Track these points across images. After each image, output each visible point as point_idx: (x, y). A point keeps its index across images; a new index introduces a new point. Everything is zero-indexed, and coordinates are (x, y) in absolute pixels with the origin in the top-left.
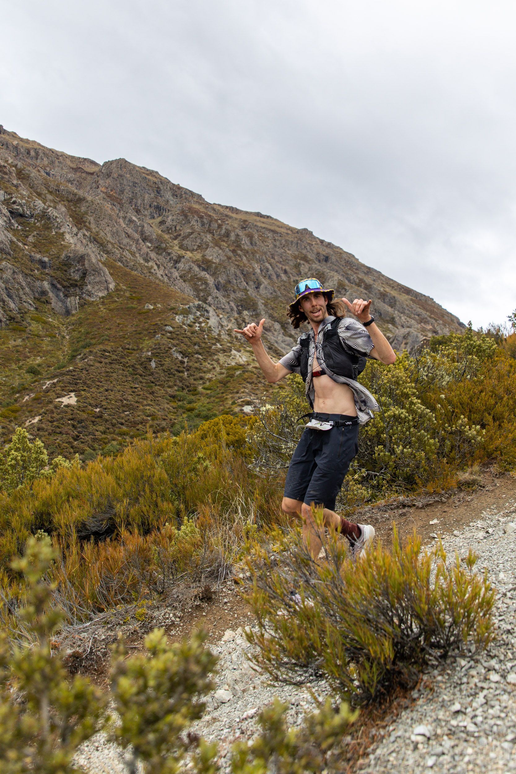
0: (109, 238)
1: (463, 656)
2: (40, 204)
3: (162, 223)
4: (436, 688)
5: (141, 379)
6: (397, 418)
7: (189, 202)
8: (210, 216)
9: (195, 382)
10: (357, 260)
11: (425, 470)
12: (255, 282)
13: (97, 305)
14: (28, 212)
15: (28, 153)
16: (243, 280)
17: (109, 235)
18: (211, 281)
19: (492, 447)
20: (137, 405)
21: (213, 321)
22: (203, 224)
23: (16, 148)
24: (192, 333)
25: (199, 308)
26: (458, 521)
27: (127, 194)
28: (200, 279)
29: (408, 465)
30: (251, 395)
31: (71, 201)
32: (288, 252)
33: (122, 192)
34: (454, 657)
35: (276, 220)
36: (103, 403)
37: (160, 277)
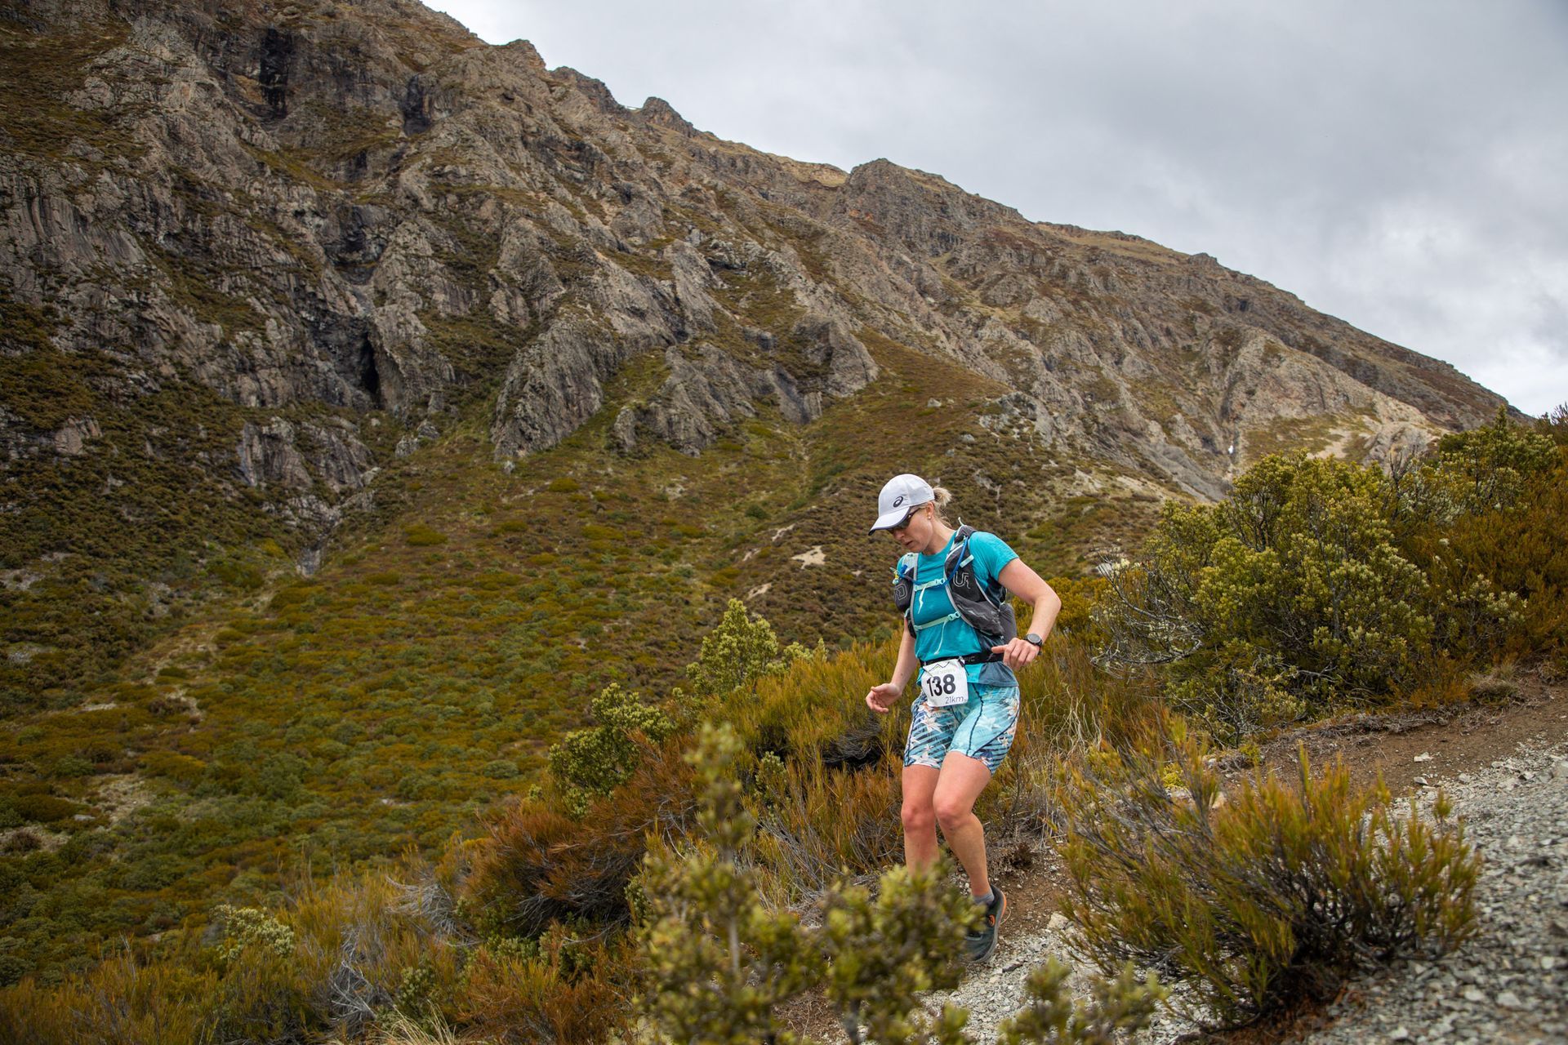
0: (866, 294)
1: (1421, 959)
2: (754, 246)
3: (952, 262)
4: (1368, 1004)
6: (1353, 580)
7: (997, 222)
8: (1033, 244)
9: (1013, 527)
10: (1302, 302)
11: (1407, 669)
12: (1113, 354)
13: (851, 404)
14: (737, 261)
15: (734, 164)
16: (1091, 350)
17: (865, 289)
18: (1037, 355)
19: (1541, 630)
21: (1042, 423)
22: (1021, 260)
23: (714, 158)
24: (1007, 445)
25: (1018, 401)
26: (1470, 758)
27: (893, 219)
28: (1018, 353)
29: (1375, 661)
30: (1110, 546)
31: (803, 236)
32: (1172, 297)
33: (884, 215)
34: (1405, 960)
35: (1150, 242)
36: (867, 562)
37: (952, 354)
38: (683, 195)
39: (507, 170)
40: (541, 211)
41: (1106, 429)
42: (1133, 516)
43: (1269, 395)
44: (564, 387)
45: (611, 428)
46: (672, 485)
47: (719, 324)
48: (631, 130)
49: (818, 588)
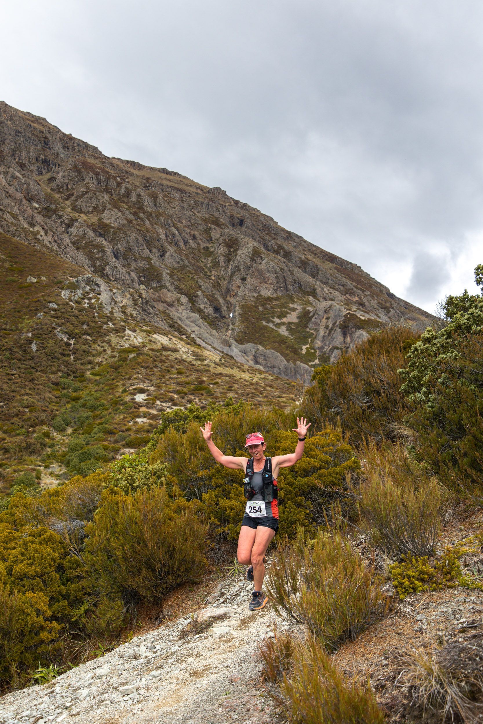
3: (51, 180)
5: (19, 364)
7: (83, 155)
8: (107, 172)
9: (82, 367)
10: (276, 223)
12: (159, 250)
16: (145, 247)
20: (13, 394)
21: (104, 297)
22: (99, 182)
24: (80, 311)
25: (89, 281)
28: (96, 246)
30: (145, 382)
32: (197, 214)
35: (184, 177)
37: (48, 244)
42: (162, 361)
43: (255, 281)
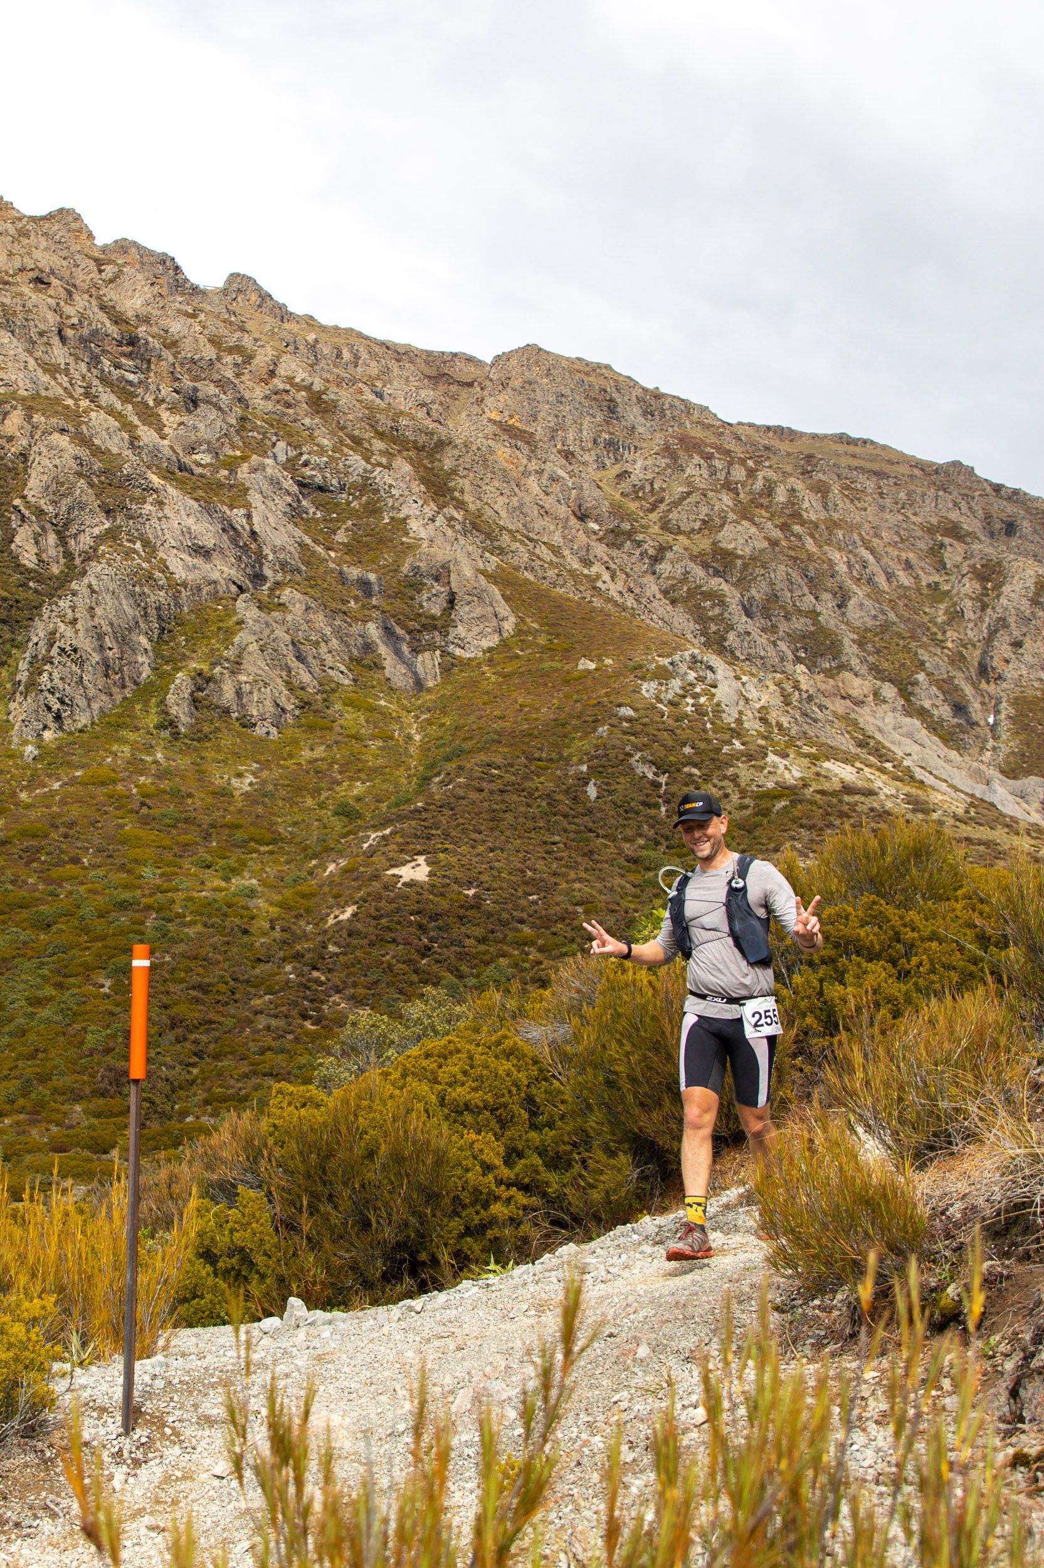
0: (505, 520)
2: (357, 461)
3: (622, 476)
5: (565, 823)
7: (682, 424)
8: (729, 452)
12: (835, 595)
13: (479, 665)
14: (335, 482)
15: (339, 355)
16: (806, 591)
17: (503, 514)
18: (733, 596)
20: (554, 880)
21: (725, 691)
22: (713, 473)
23: (313, 347)
24: (677, 721)
25: (694, 662)
27: (545, 422)
28: (709, 595)
31: (424, 447)
32: (915, 519)
33: (534, 416)
36: (483, 878)
37: (617, 598)
38: (267, 398)
39: (40, 371)
40: (80, 424)
41: (810, 698)
42: (842, 815)
43: (1041, 647)
44: (102, 648)
45: (162, 702)
46: (240, 775)
47: (308, 564)
48: (202, 317)
49: (418, 913)
